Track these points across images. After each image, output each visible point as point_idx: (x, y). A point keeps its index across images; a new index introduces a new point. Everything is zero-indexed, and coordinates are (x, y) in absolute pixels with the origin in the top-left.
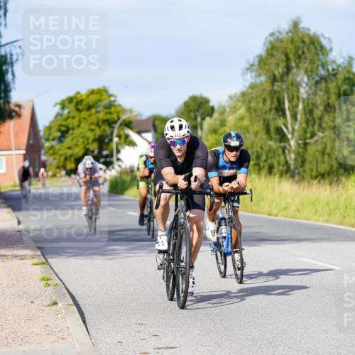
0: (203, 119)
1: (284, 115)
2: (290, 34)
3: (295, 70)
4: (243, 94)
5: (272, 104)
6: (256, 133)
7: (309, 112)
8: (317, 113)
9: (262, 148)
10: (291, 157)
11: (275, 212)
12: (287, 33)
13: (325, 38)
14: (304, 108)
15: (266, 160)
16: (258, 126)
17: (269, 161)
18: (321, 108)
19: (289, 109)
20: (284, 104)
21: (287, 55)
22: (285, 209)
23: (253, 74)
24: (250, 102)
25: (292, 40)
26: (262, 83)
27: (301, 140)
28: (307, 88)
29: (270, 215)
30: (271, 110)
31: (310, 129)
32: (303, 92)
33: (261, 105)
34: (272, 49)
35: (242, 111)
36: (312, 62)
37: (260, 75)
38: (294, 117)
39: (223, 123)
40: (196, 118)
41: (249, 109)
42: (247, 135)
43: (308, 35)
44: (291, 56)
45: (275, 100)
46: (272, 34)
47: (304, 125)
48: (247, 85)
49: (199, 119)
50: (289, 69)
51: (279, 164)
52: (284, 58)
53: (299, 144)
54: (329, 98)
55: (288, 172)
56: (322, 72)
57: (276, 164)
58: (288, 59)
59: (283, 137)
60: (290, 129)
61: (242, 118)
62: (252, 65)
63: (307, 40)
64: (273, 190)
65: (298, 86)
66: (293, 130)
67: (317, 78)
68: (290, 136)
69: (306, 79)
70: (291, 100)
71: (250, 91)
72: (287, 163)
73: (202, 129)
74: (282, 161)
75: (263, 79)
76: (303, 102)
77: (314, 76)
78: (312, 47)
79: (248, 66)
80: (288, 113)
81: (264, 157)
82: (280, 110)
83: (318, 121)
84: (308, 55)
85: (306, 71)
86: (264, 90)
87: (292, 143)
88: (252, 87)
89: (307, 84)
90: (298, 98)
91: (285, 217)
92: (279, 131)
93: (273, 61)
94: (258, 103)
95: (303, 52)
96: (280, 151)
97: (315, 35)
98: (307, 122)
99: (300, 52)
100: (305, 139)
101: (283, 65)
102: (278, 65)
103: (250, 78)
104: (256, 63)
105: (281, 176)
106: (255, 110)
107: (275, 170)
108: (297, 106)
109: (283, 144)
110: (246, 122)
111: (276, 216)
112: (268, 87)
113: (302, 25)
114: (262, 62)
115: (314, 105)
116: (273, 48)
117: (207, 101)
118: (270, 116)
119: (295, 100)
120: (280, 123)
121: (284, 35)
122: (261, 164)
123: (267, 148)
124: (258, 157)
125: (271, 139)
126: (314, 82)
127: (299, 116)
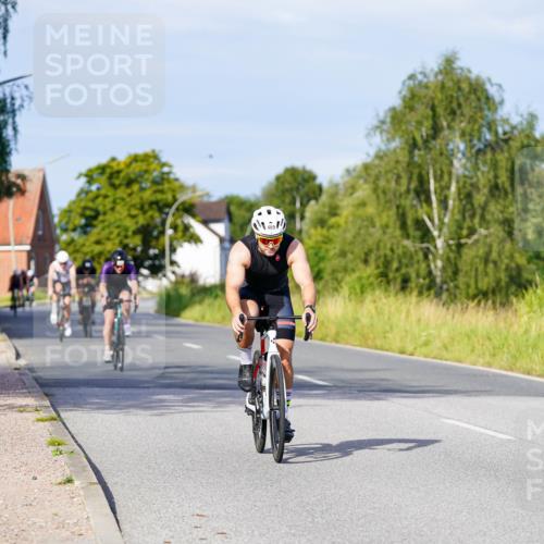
0: (303, 205)
1: (428, 201)
2: (440, 77)
3: (446, 132)
4: (366, 167)
5: (410, 179)
6: (385, 227)
7: (467, 196)
8: (479, 199)
9: (392, 250)
10: (438, 265)
11: (410, 348)
12: (436, 75)
13: (492, 85)
14: (459, 191)
15: (398, 270)
16: (390, 217)
17: (403, 271)
18: (485, 191)
19: (436, 193)
20: (429, 183)
21: (433, 109)
22: (426, 344)
23: (385, 136)
24: (377, 178)
25: (443, 87)
26: (395, 150)
27: (452, 239)
28: (464, 161)
29: (402, 352)
30: (408, 191)
31: (468, 223)
32: (459, 165)
33: (393, 184)
34: (412, 99)
35: (364, 191)
36: (472, 120)
37: (393, 139)
38: (444, 203)
39: (334, 211)
40: (293, 203)
41: (375, 190)
42: (372, 230)
43: (468, 79)
44: (440, 111)
45: (415, 177)
46: (412, 77)
47: (458, 217)
48: (372, 152)
49: (298, 205)
50: (436, 130)
51: (418, 276)
52: (430, 113)
53: (449, 246)
54: (496, 177)
55: (431, 287)
56: (488, 136)
57: (413, 275)
58: (435, 116)
59: (426, 235)
60: (436, 221)
61: (363, 204)
62: (383, 122)
63: (465, 86)
64: (408, 314)
65: (449, 157)
66: (441, 220)
67: (479, 146)
68: (436, 233)
69: (462, 146)
70: (438, 178)
71: (377, 162)
72: (430, 273)
73: (302, 218)
74: (423, 271)
75: (396, 143)
76: (458, 182)
77: (475, 142)
78: (473, 97)
79: (376, 123)
80: (434, 198)
81: (395, 265)
82: (422, 193)
83: (479, 211)
84: (467, 110)
85: (463, 134)
86: (397, 162)
87: (440, 243)
88: (379, 156)
89: (464, 155)
90: (450, 174)
91: (426, 356)
92: (420, 224)
93: (413, 117)
94: (388, 181)
95: (459, 105)
96: (421, 255)
97: (478, 78)
98: (463, 212)
99: (454, 105)
100: (459, 238)
101: (428, 124)
102: (420, 123)
103: (378, 142)
104: (388, 119)
105: (420, 293)
106: (384, 192)
107: (412, 285)
108: (448, 188)
109: (425, 245)
110: (371, 210)
111: (412, 354)
112: (403, 157)
113: (458, 64)
114: (396, 119)
115: (475, 186)
116: (414, 97)
117: (312, 177)
118: (409, 201)
119: (446, 177)
120: (422, 213)
122: (391, 275)
123: (400, 251)
124: (387, 263)
125: (408, 236)
126: (474, 151)
127: (451, 202)
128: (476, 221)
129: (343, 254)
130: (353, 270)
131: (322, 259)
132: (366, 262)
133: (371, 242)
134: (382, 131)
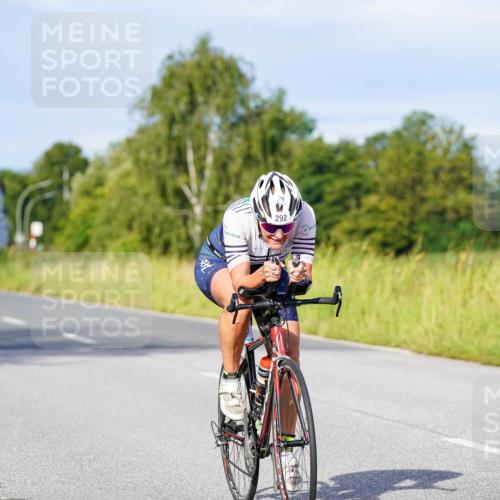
0: (72, 175)
1: (186, 171)
2: (197, 57)
3: (201, 108)
4: (129, 141)
5: (169, 152)
6: (147, 196)
7: (222, 166)
8: (234, 168)
9: (154, 217)
10: (196, 230)
11: (171, 307)
12: (193, 54)
13: (245, 62)
14: (216, 161)
15: (160, 235)
16: (150, 186)
17: (166, 236)
18: (239, 161)
19: (195, 163)
20: (185, 154)
21: (190, 85)
22: (186, 303)
23: (145, 113)
24: (137, 152)
25: (199, 66)
26: (155, 126)
27: (208, 204)
28: (220, 134)
29: (164, 310)
30: (167, 163)
31: (223, 191)
32: (214, 138)
33: (153, 157)
34: (171, 77)
35: (128, 165)
36: (226, 96)
37: (151, 114)
38: (201, 172)
39: (100, 183)
40: (61, 174)
41: (137, 162)
42: (135, 199)
43: (222, 59)
44: (197, 87)
45: (173, 149)
46: (170, 57)
47: (215, 185)
48: (135, 127)
49: (66, 176)
50: (193, 105)
51: (179, 239)
52: (186, 89)
53: (207, 213)
54: (249, 148)
55: (190, 251)
56: (241, 111)
57: (174, 240)
58: (192, 93)
59: (184, 202)
60: (194, 185)
61: (126, 175)
62: (142, 100)
63: (219, 65)
64: (169, 276)
65: (204, 129)
66: (199, 191)
67: (233, 119)
68: (194, 200)
69: (217, 120)
70: (196, 150)
71: (140, 136)
72: (189, 239)
73: (70, 189)
74: (182, 232)
75: (157, 118)
76: (214, 151)
77: (230, 114)
78: (226, 75)
79: (136, 101)
80: (192, 170)
81: (157, 230)
82: (180, 163)
83: (233, 180)
84: (221, 86)
85: (218, 109)
86: (158, 136)
87: (198, 210)
88: (142, 131)
89: (220, 127)
90: (206, 146)
91: (186, 314)
92: (179, 193)
93: (172, 94)
94: (150, 153)
95: (214, 83)
96: (180, 222)
97: (231, 58)
98: (220, 181)
99: (209, 82)
100: (216, 204)
101: (185, 100)
102: (177, 100)
104: (148, 96)
105: (181, 256)
106: (146, 163)
107: (174, 247)
108: (204, 158)
109: (184, 212)
110: (133, 181)
111: (173, 312)
112: (163, 131)
113: (214, 44)
114: (157, 94)
115: (230, 157)
116: (172, 75)
117: (78, 151)
118: (168, 172)
119: (203, 149)
120: (181, 181)
121: (188, 59)
122: (154, 239)
123: (160, 218)
124: (149, 229)
125: (167, 203)
126: (229, 124)
127: (208, 173)
128: (231, 189)
129: (108, 221)
130: (118, 237)
131: (89, 227)
132: (130, 227)
133: (134, 209)
134: (142, 109)
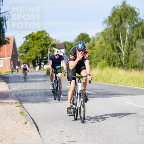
1: (120, 41)
2: (122, 7)
3: (124, 22)
4: (102, 33)
5: (114, 36)
6: (108, 49)
7: (130, 40)
8: (134, 40)
9: (110, 55)
10: (123, 59)
11: (116, 83)
13: (136, 9)
14: (128, 38)
15: (112, 61)
16: (109, 46)
17: (114, 61)
18: (135, 38)
19: (122, 39)
20: (120, 37)
21: (120, 16)
22: (121, 81)
23: (107, 24)
24: (105, 36)
25: (123, 10)
26: (110, 28)
27: (127, 52)
28: (129, 30)
29: (114, 84)
30: (114, 39)
31: (131, 47)
32: (128, 31)
33: (110, 37)
34: (114, 14)
36: (131, 19)
37: (109, 25)
38: (124, 42)
39: (94, 45)
41: (105, 39)
42: (104, 50)
43: (130, 7)
44: (122, 16)
45: (116, 35)
46: (114, 8)
47: (128, 45)
48: (104, 29)
50: (121, 22)
51: (118, 62)
52: (119, 17)
53: (126, 54)
54: (138, 34)
55: (121, 65)
57: (116, 62)
58: (121, 18)
59: (119, 51)
60: (122, 47)
61: (102, 43)
62: (106, 21)
63: (129, 10)
64: (116, 73)
65: (125, 29)
66: (124, 47)
67: (133, 26)
68: (122, 50)
69: (129, 26)
71: (105, 31)
72: (121, 61)
74: (119, 61)
75: (111, 26)
76: (128, 36)
77: (132, 25)
78: (131, 12)
79: (104, 21)
80: (121, 40)
81: (111, 59)
82: (118, 39)
83: (134, 44)
84: (130, 16)
85: (129, 23)
86: (111, 31)
87: (123, 53)
88: (106, 30)
89: (129, 28)
90: (125, 34)
91: (121, 85)
92: (118, 48)
93: (115, 19)
94: (109, 36)
95: (128, 15)
96: (118, 56)
97: (132, 7)
98: (129, 44)
99: (126, 15)
100: (129, 51)
101: (119, 20)
102: (116, 20)
103: (105, 26)
104: (108, 20)
105: (119, 67)
107: (116, 65)
108: (125, 38)
109: (119, 54)
110: (104, 44)
111: (117, 84)
112: (113, 30)
113: (127, 3)
114: (110, 19)
115: (132, 37)
118: (115, 41)
119: (124, 35)
120: (118, 45)
122: (110, 62)
123: (112, 55)
124: (109, 59)
125: (114, 52)
126: (132, 27)
127: (126, 42)
128: (133, 46)
129: (97, 57)
130: (100, 61)
132: (103, 59)
133: (104, 53)
134: (106, 23)
